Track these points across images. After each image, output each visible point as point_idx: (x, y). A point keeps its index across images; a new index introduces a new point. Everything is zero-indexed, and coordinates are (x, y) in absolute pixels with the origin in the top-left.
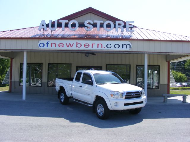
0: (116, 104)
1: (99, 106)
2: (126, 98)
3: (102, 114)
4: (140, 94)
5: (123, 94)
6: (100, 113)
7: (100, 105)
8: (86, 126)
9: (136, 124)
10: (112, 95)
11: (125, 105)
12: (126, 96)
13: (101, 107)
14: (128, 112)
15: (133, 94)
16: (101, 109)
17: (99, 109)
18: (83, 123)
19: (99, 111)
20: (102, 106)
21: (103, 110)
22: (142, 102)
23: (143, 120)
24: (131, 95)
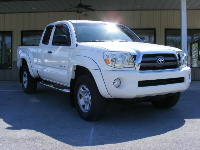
0: (119, 83)
1: (81, 89)
2: (142, 68)
3: (87, 108)
4: (175, 61)
5: (135, 57)
6: (84, 106)
7: (83, 88)
8: (36, 139)
9: (170, 133)
10: (106, 61)
11: (142, 84)
12: (142, 62)
13: (86, 92)
14: (150, 103)
15: (162, 60)
16: (86, 97)
17: (81, 97)
18: (38, 131)
19: (81, 102)
20: (87, 89)
21: (90, 98)
22: (181, 80)
23: (185, 121)
24: (155, 62)
